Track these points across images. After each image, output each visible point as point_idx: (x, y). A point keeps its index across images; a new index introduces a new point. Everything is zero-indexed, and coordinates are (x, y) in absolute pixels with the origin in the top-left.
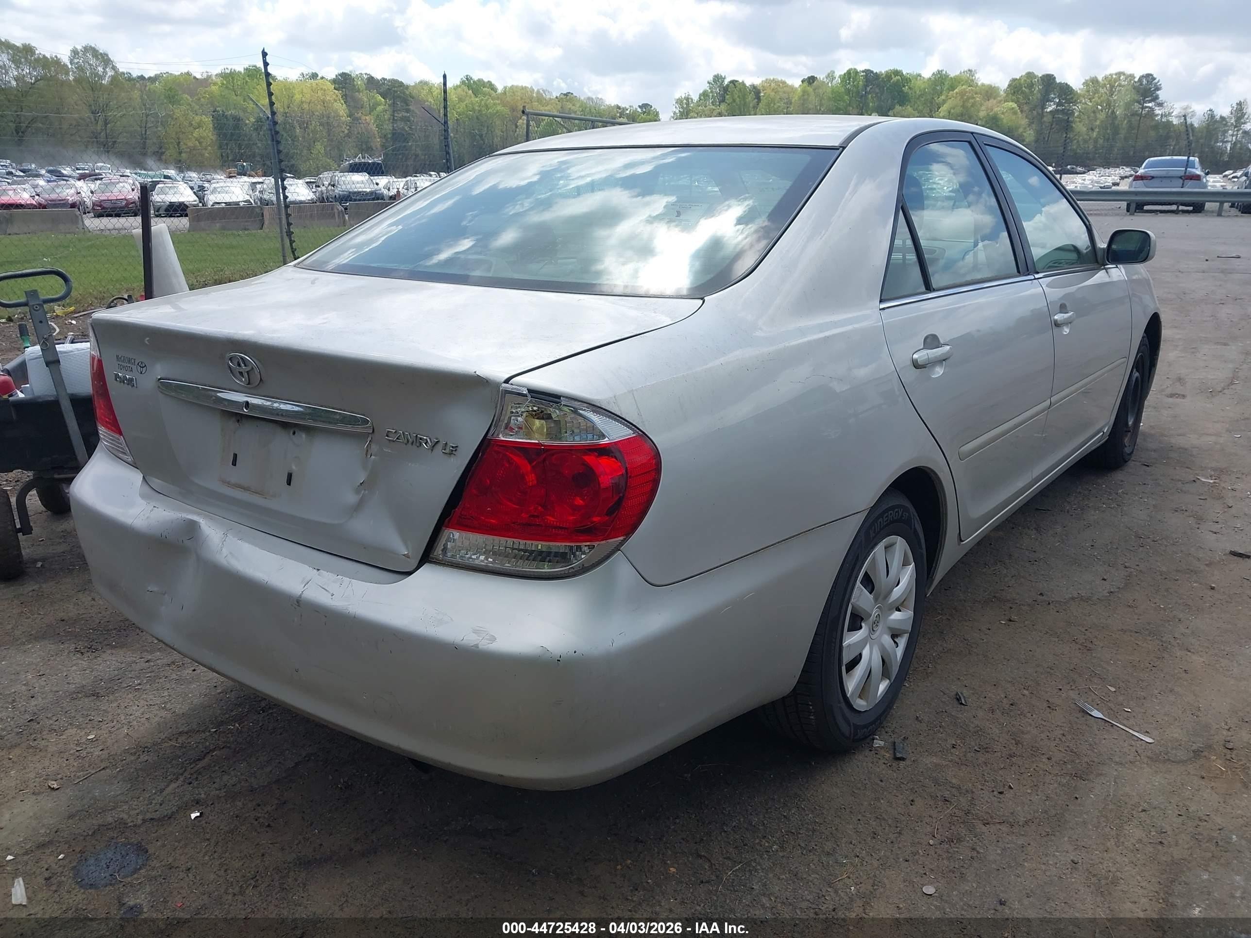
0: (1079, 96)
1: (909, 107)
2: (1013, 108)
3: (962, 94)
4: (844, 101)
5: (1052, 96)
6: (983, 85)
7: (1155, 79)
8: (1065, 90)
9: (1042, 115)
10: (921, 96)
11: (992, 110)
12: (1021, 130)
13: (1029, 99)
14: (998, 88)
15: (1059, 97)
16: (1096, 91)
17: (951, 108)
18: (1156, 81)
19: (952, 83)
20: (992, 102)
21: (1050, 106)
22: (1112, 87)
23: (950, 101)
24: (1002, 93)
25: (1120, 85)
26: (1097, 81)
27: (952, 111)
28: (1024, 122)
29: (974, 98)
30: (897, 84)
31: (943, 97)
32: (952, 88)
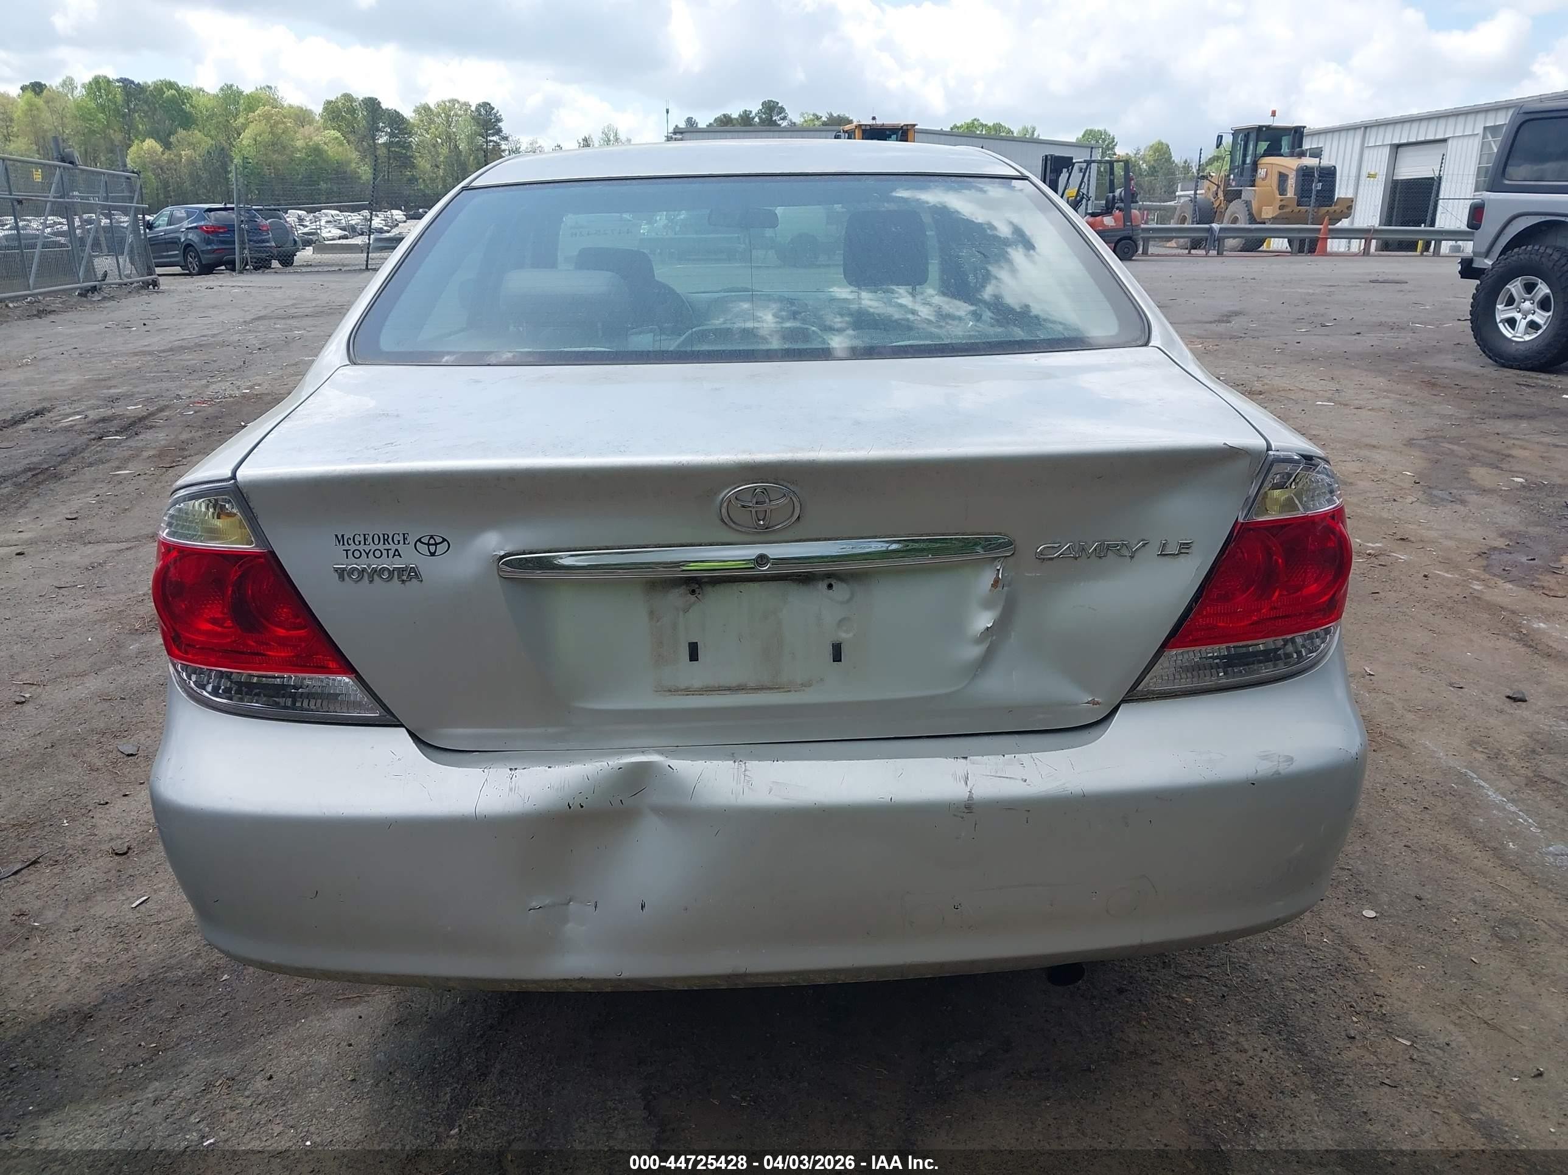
0: (414, 125)
1: (196, 132)
2: (337, 138)
3: (267, 117)
4: (99, 121)
5: (381, 125)
6: (291, 107)
7: (493, 109)
8: (396, 120)
9: (374, 146)
10: (210, 117)
11: (311, 139)
12: (353, 165)
13: (353, 127)
14: (311, 112)
15: (391, 126)
16: (431, 122)
17: (256, 135)
18: (495, 111)
19: (250, 103)
20: (308, 130)
21: (381, 136)
22: (448, 116)
23: (252, 125)
24: (317, 118)
25: (456, 115)
26: (429, 108)
27: (258, 138)
28: (355, 155)
29: (284, 123)
30: (172, 100)
31: (241, 120)
32: (251, 108)
